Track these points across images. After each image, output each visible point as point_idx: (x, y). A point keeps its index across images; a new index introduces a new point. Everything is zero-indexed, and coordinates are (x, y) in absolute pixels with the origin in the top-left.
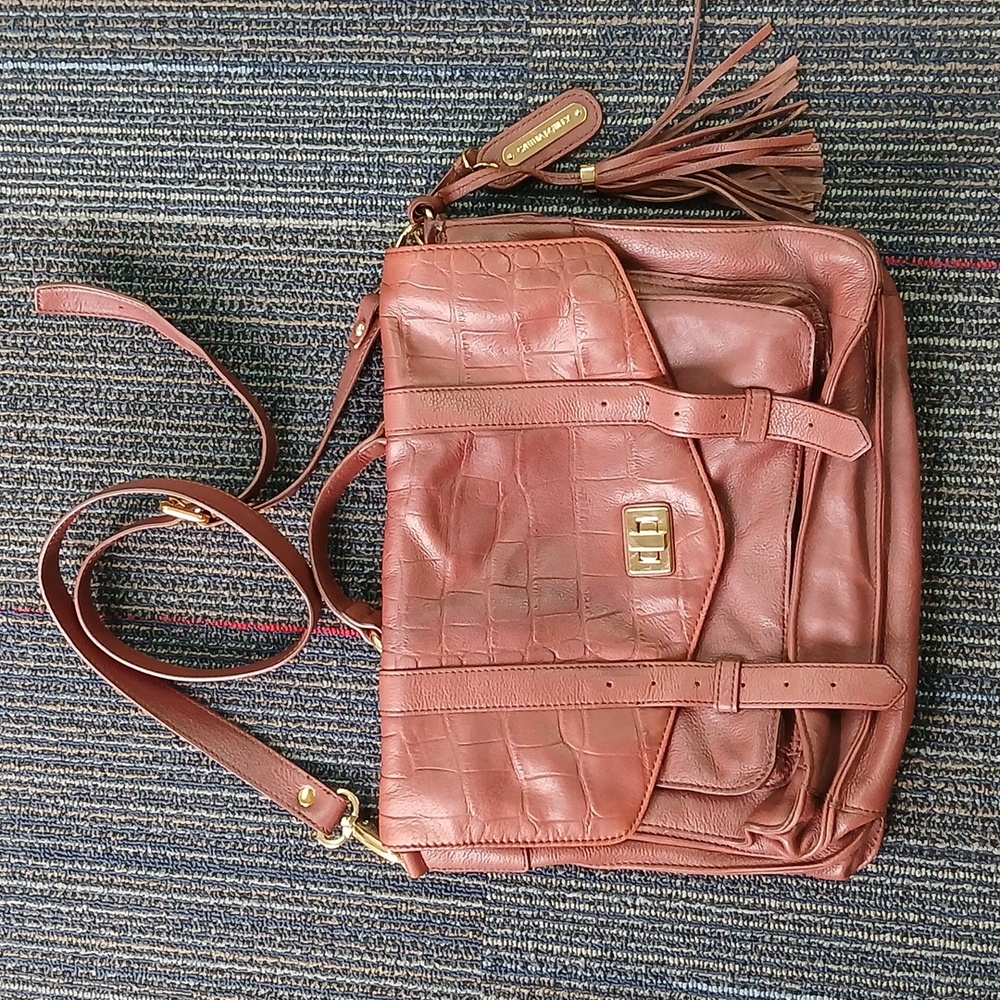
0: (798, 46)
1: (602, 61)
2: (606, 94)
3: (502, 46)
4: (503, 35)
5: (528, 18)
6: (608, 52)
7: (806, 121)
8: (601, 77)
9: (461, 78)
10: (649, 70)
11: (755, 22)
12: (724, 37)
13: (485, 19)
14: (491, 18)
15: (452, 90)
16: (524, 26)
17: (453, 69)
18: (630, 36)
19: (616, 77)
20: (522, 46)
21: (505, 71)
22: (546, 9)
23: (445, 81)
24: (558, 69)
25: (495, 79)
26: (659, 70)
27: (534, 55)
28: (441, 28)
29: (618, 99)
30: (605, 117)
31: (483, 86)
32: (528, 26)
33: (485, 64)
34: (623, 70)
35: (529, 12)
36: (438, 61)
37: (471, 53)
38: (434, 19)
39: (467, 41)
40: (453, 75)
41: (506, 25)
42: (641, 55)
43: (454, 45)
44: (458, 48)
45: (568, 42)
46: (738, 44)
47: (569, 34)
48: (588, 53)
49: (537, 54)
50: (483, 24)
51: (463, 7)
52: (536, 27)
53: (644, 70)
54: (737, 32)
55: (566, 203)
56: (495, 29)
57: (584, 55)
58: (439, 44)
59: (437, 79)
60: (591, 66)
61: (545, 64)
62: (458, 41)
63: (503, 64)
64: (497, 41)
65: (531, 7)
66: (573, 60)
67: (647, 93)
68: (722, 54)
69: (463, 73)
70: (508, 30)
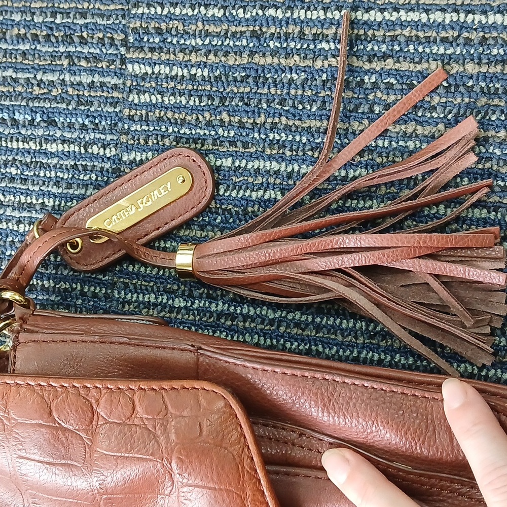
0: (479, 104)
1: (215, 110)
2: (218, 156)
3: (91, 85)
4: (92, 71)
5: (123, 50)
6: (223, 99)
7: (485, 211)
8: (213, 133)
9: (43, 124)
10: (274, 127)
11: (419, 67)
12: (375, 86)
13: (71, 49)
14: (79, 49)
15: (32, 138)
16: (118, 62)
17: (33, 111)
18: (250, 80)
19: (232, 133)
20: (115, 87)
21: (95, 118)
22: (145, 39)
23: (24, 126)
24: (160, 119)
25: (83, 127)
26: (287, 128)
27: (130, 100)
28: (20, 59)
29: (233, 162)
30: (216, 185)
31: (68, 135)
32: (123, 61)
33: (70, 107)
34: (242, 125)
35: (125, 43)
36: (16, 100)
37: (54, 93)
38: (10, 47)
39: (49, 77)
40: (33, 120)
41: (97, 59)
42: (265, 106)
43: (35, 82)
44: (38, 85)
45: (172, 84)
46: (393, 98)
47: (173, 73)
48: (197, 100)
49: (134, 98)
50: (69, 56)
51: (44, 33)
52: (132, 62)
53: (268, 126)
54: (393, 81)
55: (166, 291)
56: (83, 63)
57: (191, 103)
58: (15, 80)
59: (15, 123)
60: (201, 118)
61: (144, 112)
62: (39, 77)
63: (92, 109)
64: (86, 79)
65: (126, 37)
66: (178, 108)
67: (270, 158)
68: (371, 110)
69: (45, 118)
70: (100, 65)
